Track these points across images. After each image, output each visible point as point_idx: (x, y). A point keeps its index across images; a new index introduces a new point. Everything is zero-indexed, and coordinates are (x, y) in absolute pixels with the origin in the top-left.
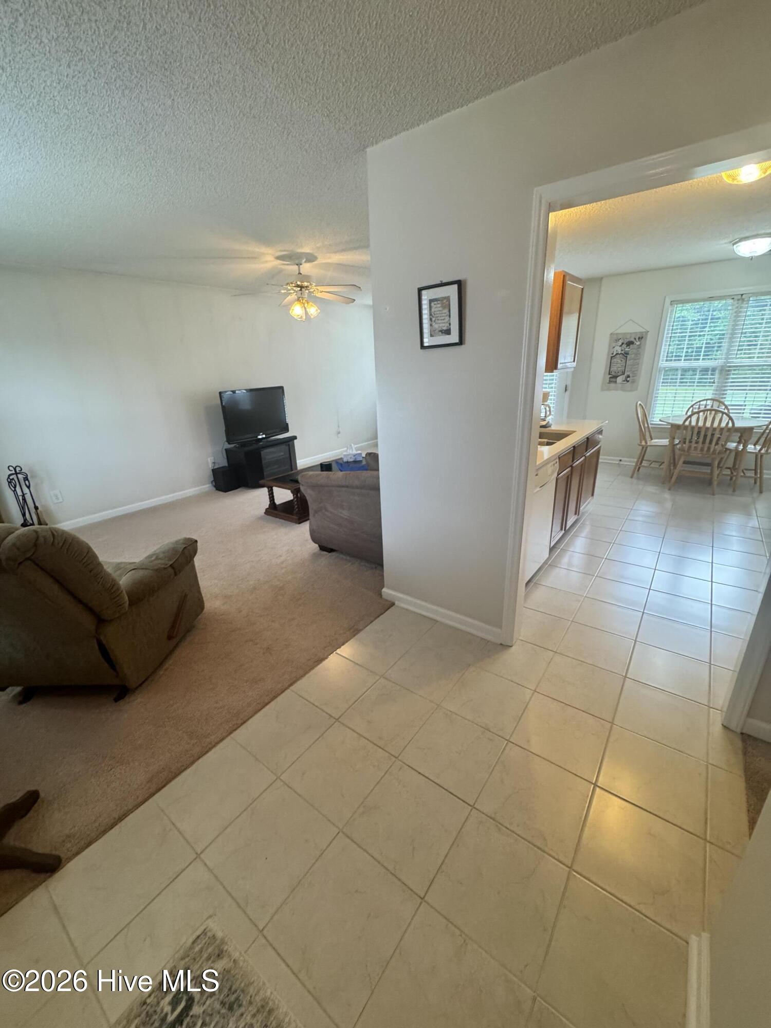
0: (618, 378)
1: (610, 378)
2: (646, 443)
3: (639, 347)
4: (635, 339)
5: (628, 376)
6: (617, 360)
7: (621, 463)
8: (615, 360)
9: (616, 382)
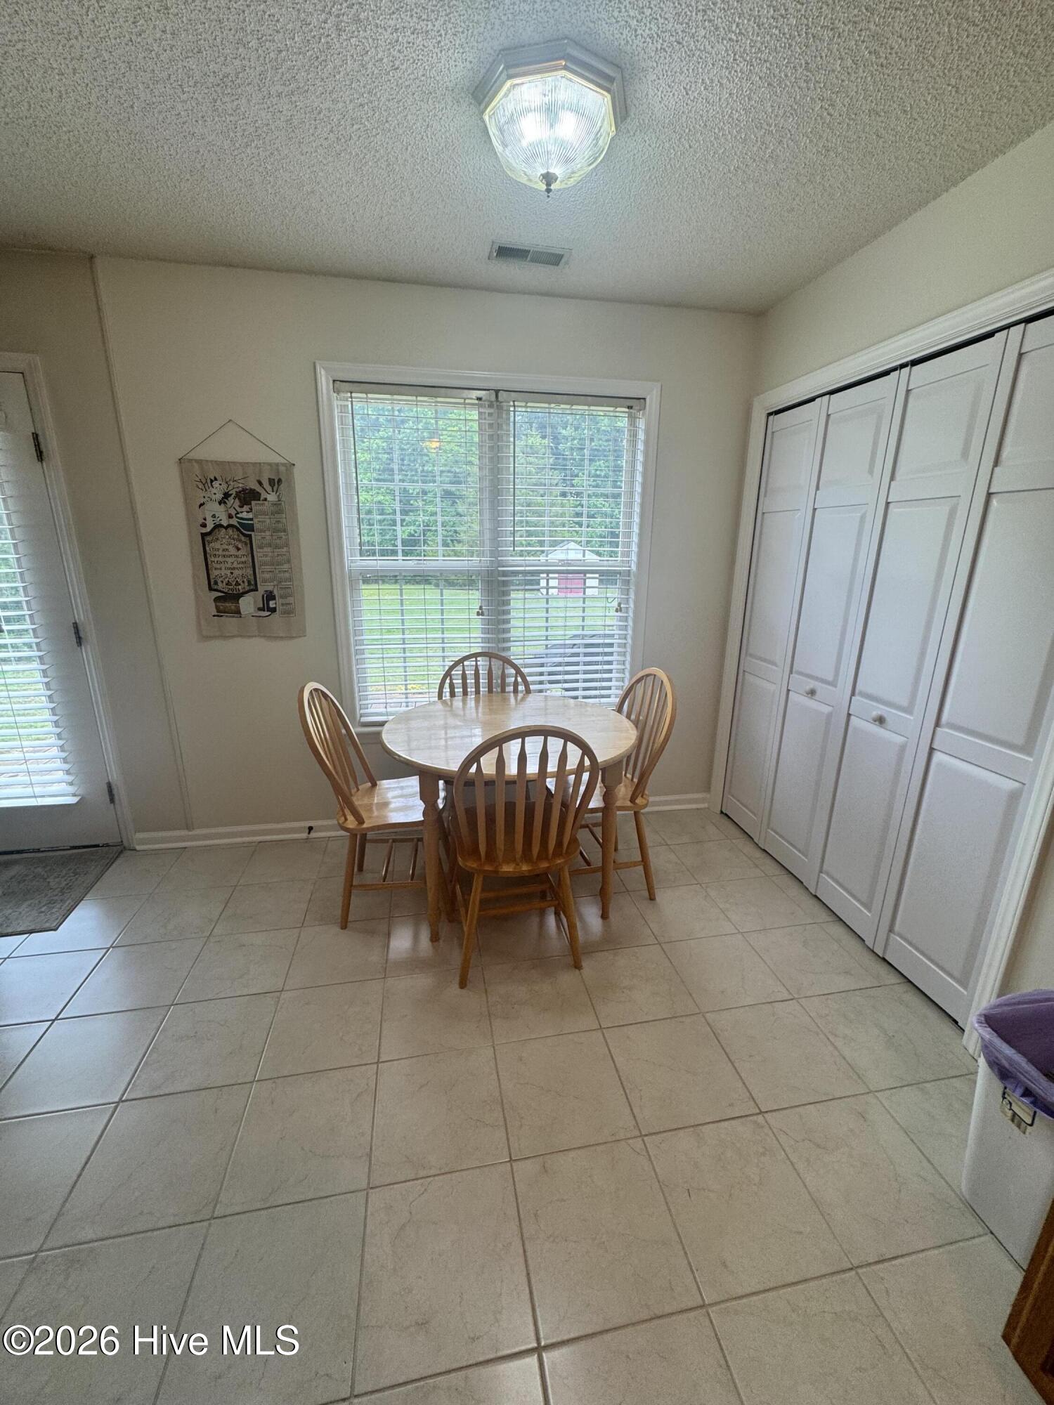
0: (241, 600)
1: (217, 600)
2: (360, 821)
3: (278, 508)
4: (260, 483)
5: (270, 596)
6: (222, 543)
7: (313, 835)
8: (216, 545)
9: (238, 612)
